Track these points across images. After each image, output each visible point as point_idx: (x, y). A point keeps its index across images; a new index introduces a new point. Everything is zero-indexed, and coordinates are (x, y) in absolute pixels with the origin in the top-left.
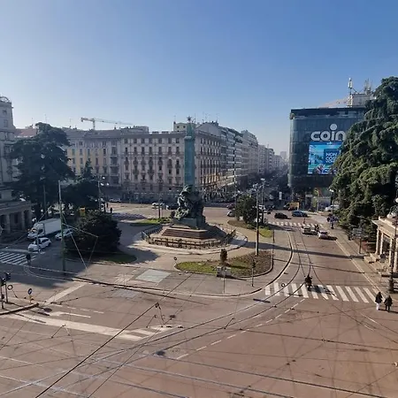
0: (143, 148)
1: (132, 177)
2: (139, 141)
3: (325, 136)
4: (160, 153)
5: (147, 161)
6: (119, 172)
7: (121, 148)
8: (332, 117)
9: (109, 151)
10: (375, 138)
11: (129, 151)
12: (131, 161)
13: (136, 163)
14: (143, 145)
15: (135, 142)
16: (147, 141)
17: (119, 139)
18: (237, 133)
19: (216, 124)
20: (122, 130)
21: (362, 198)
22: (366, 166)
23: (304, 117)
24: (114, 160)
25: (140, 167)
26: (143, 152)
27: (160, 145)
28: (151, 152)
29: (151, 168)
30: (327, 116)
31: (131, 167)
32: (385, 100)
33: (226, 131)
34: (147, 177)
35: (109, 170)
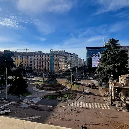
0: (40, 58)
1: (36, 67)
2: (39, 56)
3: (97, 55)
4: (46, 60)
5: (41, 62)
6: (32, 66)
7: (33, 58)
8: (99, 50)
9: (29, 59)
10: (107, 56)
11: (36, 59)
12: (36, 62)
13: (38, 63)
14: (40, 57)
15: (38, 56)
16: (41, 56)
17: (33, 55)
18: (71, 54)
19: (64, 51)
20: (34, 53)
21: (105, 75)
22: (106, 65)
23: (90, 50)
24: (31, 62)
25: (39, 64)
26: (40, 60)
27: (46, 57)
28: (43, 60)
29: (43, 64)
30: (97, 49)
31: (36, 64)
32: (111, 45)
33: (67, 53)
34: (41, 67)
35: (29, 65)
